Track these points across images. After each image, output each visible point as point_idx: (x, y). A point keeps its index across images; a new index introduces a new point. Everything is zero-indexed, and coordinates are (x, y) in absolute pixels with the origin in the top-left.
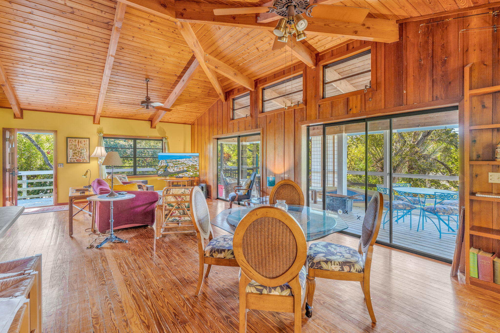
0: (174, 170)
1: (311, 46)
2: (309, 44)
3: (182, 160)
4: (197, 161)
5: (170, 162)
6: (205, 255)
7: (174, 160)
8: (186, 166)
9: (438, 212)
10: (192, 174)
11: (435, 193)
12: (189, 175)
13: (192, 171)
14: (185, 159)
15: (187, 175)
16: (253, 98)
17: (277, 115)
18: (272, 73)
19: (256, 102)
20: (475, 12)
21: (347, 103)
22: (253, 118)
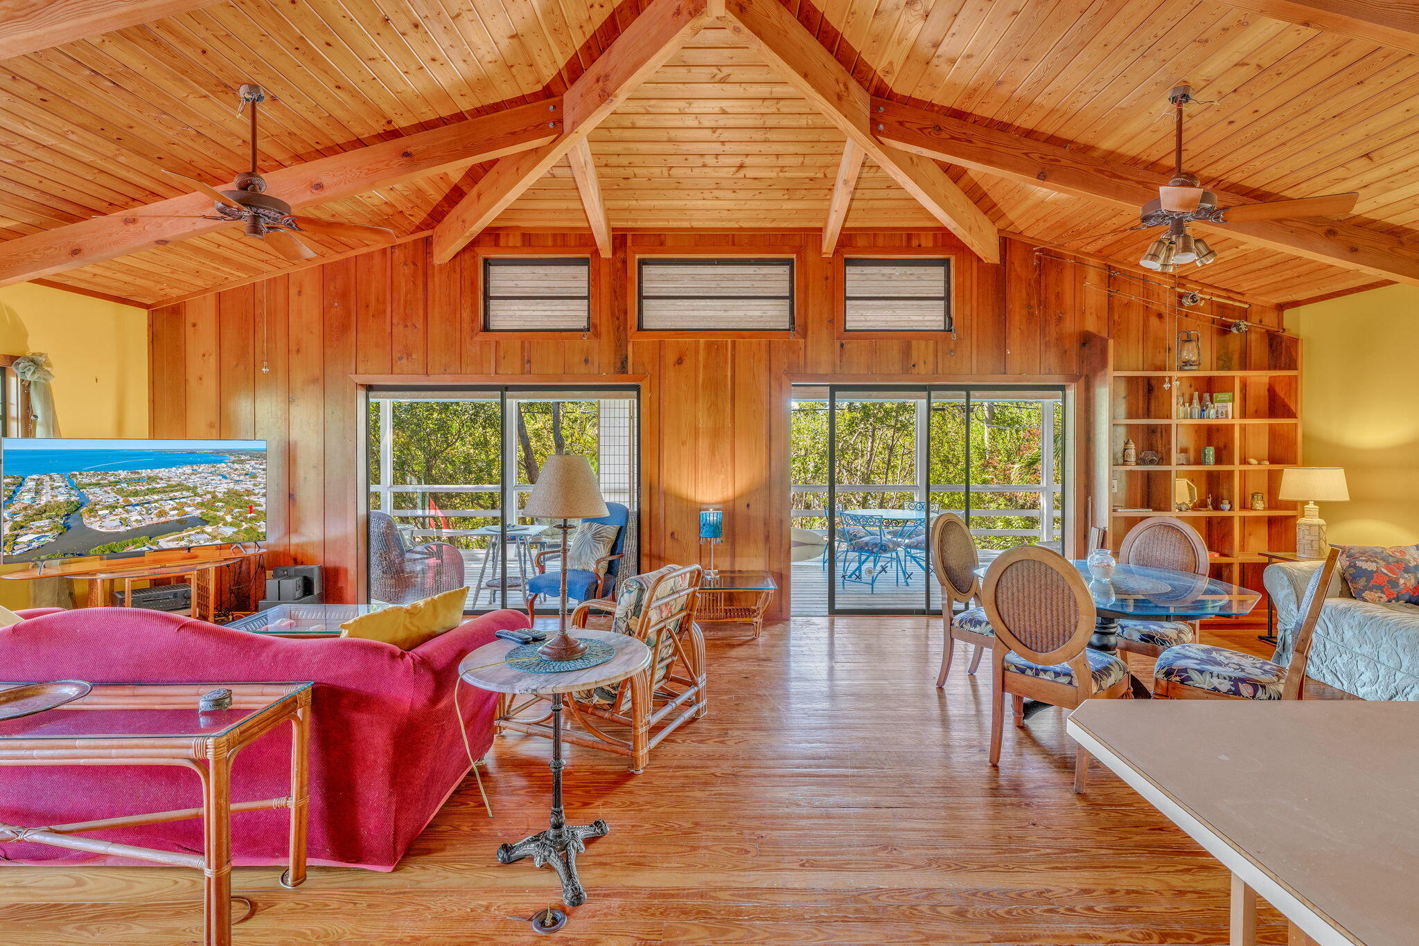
0: (124, 522)
3: (175, 474)
4: (254, 476)
5: (98, 485)
7: (123, 474)
8: (199, 500)
10: (229, 531)
12: (214, 538)
13: (229, 518)
14: (188, 470)
15: (202, 540)
16: (605, 280)
17: (709, 345)
18: (692, 229)
19: (619, 293)
20: (1092, 261)
21: (906, 351)
22: (604, 339)
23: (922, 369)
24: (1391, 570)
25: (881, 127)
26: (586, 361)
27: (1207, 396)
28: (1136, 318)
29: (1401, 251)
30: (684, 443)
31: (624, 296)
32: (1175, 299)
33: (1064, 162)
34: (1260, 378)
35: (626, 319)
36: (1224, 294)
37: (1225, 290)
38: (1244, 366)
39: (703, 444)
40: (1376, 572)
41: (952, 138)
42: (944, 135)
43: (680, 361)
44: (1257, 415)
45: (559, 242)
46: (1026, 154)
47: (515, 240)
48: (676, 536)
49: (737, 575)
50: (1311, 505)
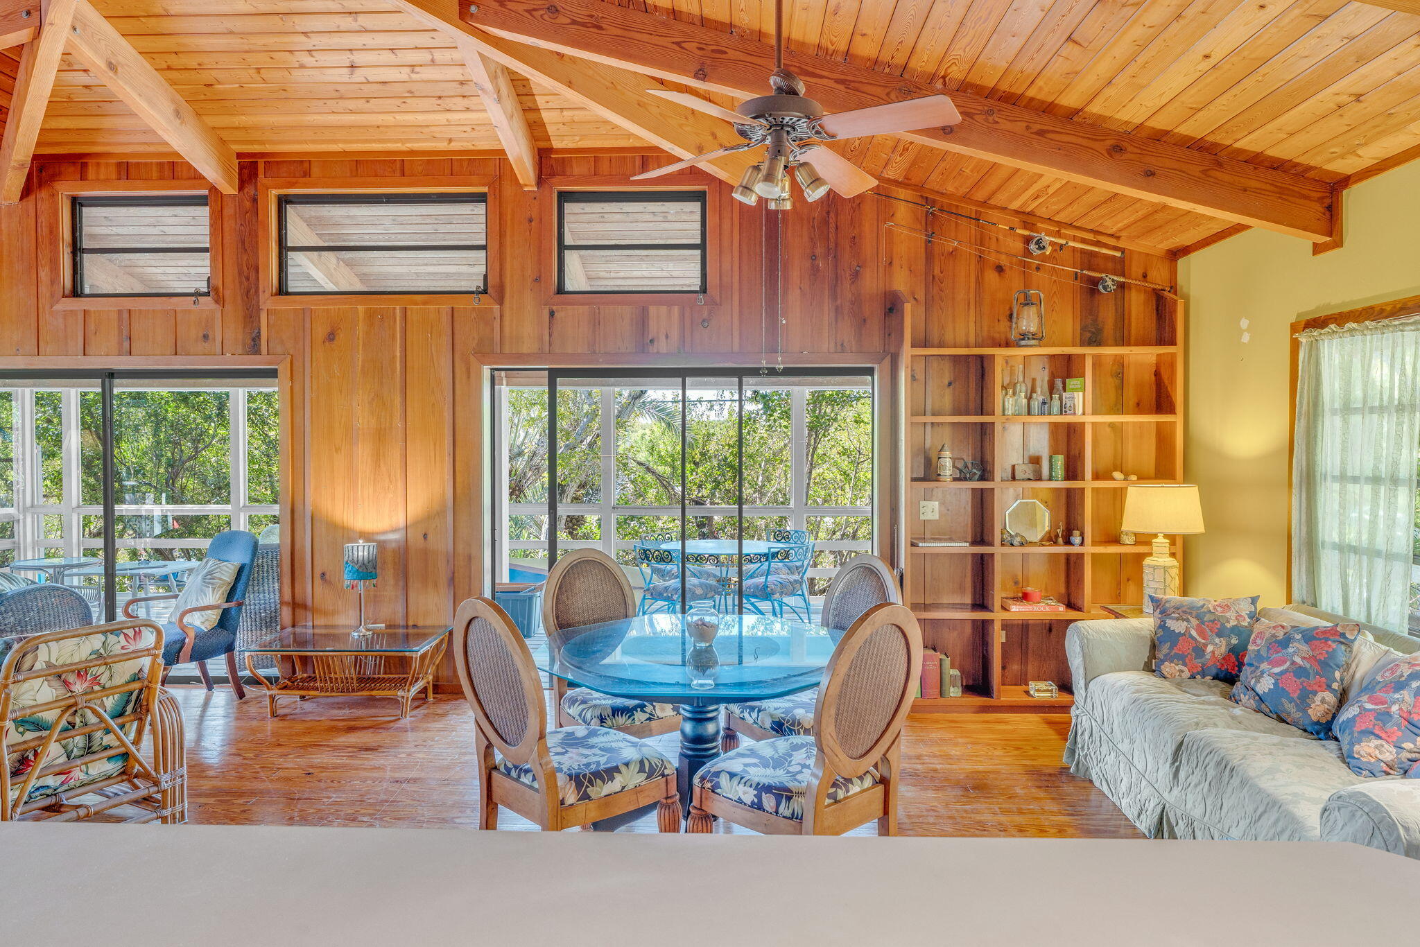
1: (543, 125)
2: (541, 118)
6: (562, 802)
9: (772, 593)
11: (769, 549)
16: (229, 225)
17: (370, 315)
18: (345, 153)
19: (249, 243)
20: (902, 193)
21: (642, 321)
22: (228, 307)
23: (662, 346)
24: (1202, 633)
25: (473, 9)
26: (206, 337)
27: (1059, 382)
28: (964, 273)
29: (1218, 174)
30: (338, 450)
31: (255, 247)
32: (1019, 245)
33: (732, 54)
34: (1143, 356)
35: (258, 279)
36: (1090, 237)
37: (1091, 231)
38: (1123, 341)
39: (363, 452)
40: (1184, 634)
41: (574, 22)
42: (563, 20)
43: (331, 337)
44: (1139, 408)
45: (167, 172)
46: (678, 44)
47: (110, 172)
48: (327, 576)
49: (411, 631)
50: (1160, 539)
